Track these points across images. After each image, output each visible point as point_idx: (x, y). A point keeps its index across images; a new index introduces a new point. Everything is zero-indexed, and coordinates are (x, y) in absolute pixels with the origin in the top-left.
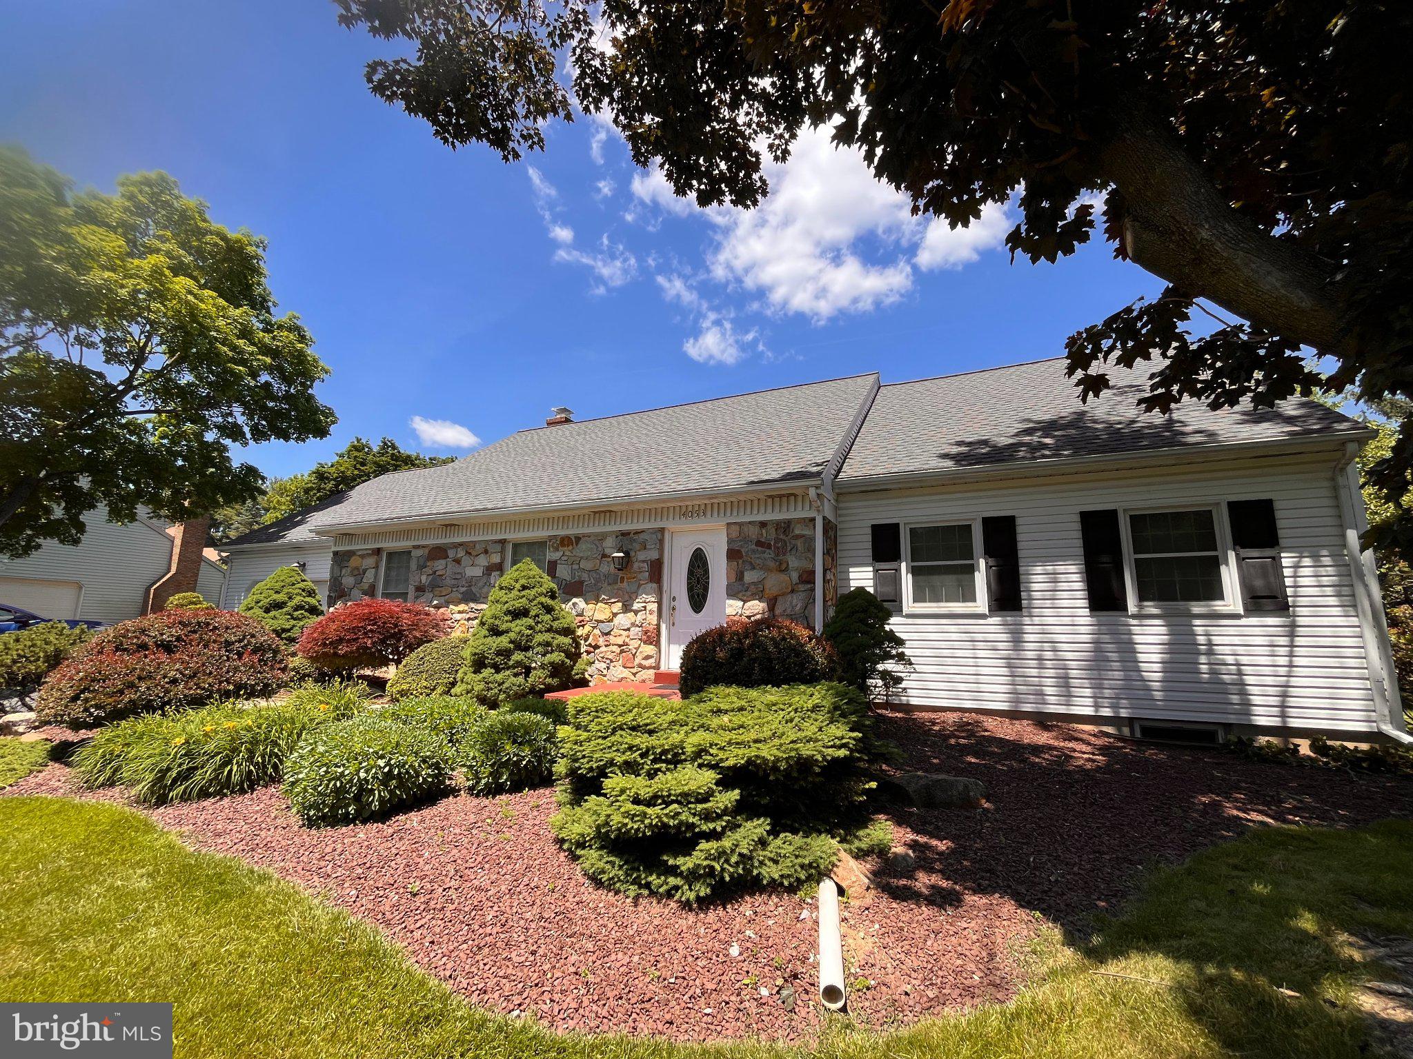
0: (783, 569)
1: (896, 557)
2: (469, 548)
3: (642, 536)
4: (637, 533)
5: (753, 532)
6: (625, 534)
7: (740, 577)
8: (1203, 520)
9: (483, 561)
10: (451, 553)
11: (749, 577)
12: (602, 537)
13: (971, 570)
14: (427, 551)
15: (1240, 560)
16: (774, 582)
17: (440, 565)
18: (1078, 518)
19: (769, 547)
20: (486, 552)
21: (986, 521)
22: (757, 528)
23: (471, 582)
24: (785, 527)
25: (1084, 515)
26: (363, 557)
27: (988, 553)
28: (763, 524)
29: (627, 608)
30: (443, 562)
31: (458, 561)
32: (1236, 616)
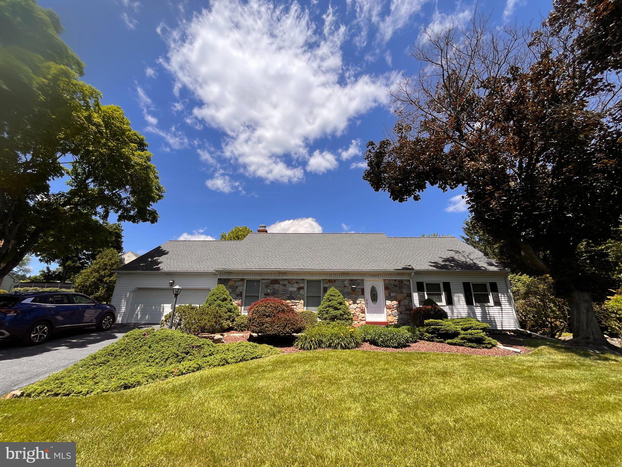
0: (402, 293)
1: (424, 291)
2: (290, 281)
3: (358, 281)
4: (356, 280)
5: (393, 282)
6: (352, 280)
7: (390, 294)
8: (485, 285)
9: (296, 286)
10: (281, 282)
11: (392, 294)
12: (343, 281)
13: (440, 295)
14: (270, 281)
15: (492, 294)
16: (400, 296)
17: (276, 286)
18: (462, 284)
19: (397, 286)
20: (297, 283)
21: (443, 283)
22: (394, 282)
23: (291, 292)
24: (401, 281)
25: (463, 283)
26: (235, 281)
27: (445, 291)
28: (395, 280)
29: (354, 303)
30: (278, 285)
31: (285, 285)
32: (493, 306)
